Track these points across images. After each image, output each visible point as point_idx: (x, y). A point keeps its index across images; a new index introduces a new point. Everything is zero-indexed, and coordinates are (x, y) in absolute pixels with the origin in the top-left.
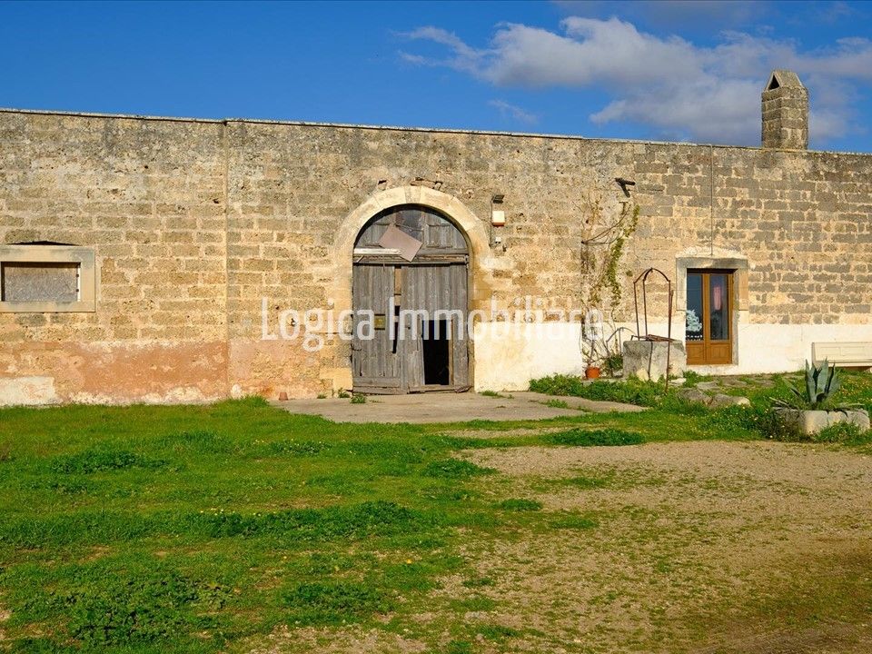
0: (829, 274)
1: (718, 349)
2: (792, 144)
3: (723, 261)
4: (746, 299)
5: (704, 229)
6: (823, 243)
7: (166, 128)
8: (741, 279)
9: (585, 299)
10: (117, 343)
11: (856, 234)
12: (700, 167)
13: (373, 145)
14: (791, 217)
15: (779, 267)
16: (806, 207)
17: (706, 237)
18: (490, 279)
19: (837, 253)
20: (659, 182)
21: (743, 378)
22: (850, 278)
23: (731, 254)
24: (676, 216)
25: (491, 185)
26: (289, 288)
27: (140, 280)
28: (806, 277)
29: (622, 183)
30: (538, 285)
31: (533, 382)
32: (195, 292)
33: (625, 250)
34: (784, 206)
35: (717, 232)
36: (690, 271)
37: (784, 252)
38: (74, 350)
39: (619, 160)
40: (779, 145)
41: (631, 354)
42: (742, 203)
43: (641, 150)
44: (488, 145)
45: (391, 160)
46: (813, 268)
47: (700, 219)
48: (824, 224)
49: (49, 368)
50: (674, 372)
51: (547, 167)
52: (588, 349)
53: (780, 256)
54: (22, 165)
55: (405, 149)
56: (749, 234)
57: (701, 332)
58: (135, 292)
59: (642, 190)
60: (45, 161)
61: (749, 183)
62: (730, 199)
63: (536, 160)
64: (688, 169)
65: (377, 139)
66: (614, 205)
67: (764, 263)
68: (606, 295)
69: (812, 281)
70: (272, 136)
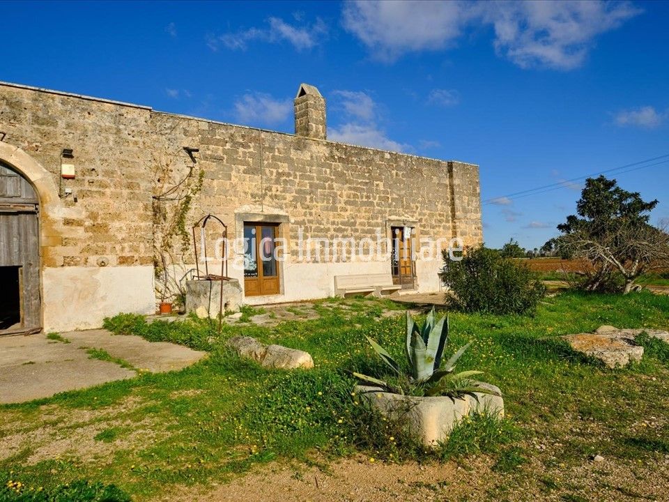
0: (343, 227)
1: (269, 283)
2: (316, 136)
3: (270, 216)
5: (256, 192)
6: (339, 206)
8: (284, 228)
9: (158, 245)
11: (359, 200)
12: (252, 145)
14: (317, 187)
15: (310, 222)
16: (327, 180)
17: (258, 198)
18: (60, 227)
19: (348, 213)
20: (220, 153)
22: (356, 230)
23: (276, 212)
24: (234, 180)
25: (61, 140)
28: (328, 230)
29: (189, 151)
30: (111, 232)
31: (106, 320)
33: (193, 205)
34: (312, 178)
35: (266, 194)
36: (246, 224)
37: (313, 211)
39: (185, 132)
40: (307, 135)
41: (193, 292)
42: (283, 174)
43: (204, 126)
46: (333, 223)
47: (253, 184)
48: (339, 193)
50: (231, 308)
51: (119, 131)
52: (161, 287)
53: (311, 214)
56: (289, 197)
57: (256, 271)
59: (206, 158)
61: (287, 159)
62: (275, 171)
63: (107, 122)
64: (243, 146)
66: (181, 168)
67: (300, 219)
68: (177, 242)
69: (332, 232)
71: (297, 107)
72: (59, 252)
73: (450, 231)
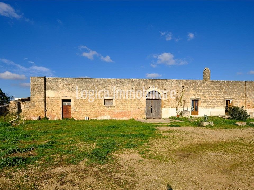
0: (213, 100)
1: (196, 112)
2: (208, 80)
3: (197, 98)
4: (200, 104)
5: (194, 93)
6: (212, 95)
7: (123, 80)
8: (200, 101)
9: (177, 105)
10: (117, 111)
11: (217, 94)
12: (194, 84)
13: (149, 82)
14: (207, 91)
15: (205, 99)
16: (210, 90)
17: (194, 95)
18: (164, 102)
19: (214, 97)
20: (188, 86)
21: (199, 117)
22: (216, 101)
23: (198, 97)
24: (190, 91)
25: (164, 87)
26: (138, 103)
27: (120, 102)
28: (210, 101)
29: (182, 86)
30: (170, 102)
31: (169, 117)
32: (127, 104)
33: (183, 97)
34: (206, 90)
35: (196, 94)
36: (192, 100)
37: (206, 97)
38: (113, 112)
39: (182, 83)
40: (206, 80)
41: (183, 113)
42: (200, 89)
43: (185, 81)
44: (164, 81)
45: (151, 84)
46: (211, 100)
47: (194, 92)
48: (212, 92)
49: (109, 114)
50: (189, 116)
51: (172, 84)
52: (177, 112)
53: (206, 98)
54: (107, 86)
55: (153, 82)
56: (201, 94)
57: (194, 110)
58: (119, 104)
59: (185, 88)
60: (109, 85)
61: (201, 86)
62: (198, 89)
63: (170, 83)
64: (192, 84)
65: (149, 81)
66: (181, 90)
67: (203, 99)
68: (180, 104)
69: (210, 102)
70: (136, 81)
71: (204, 73)
72: (164, 106)
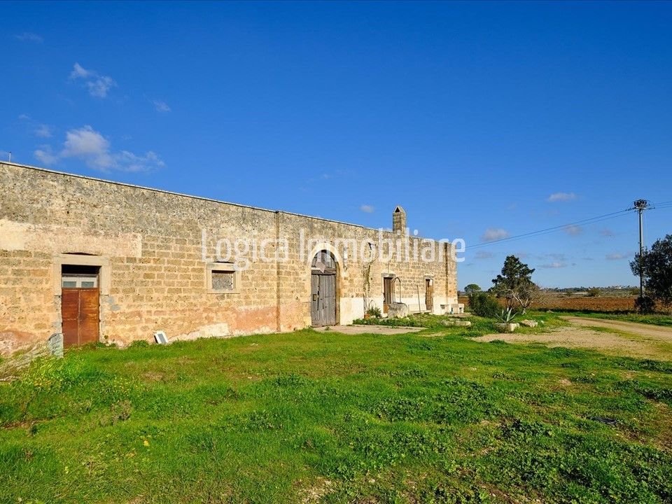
0: (411, 280)
2: (403, 233)
3: (391, 275)
4: (395, 289)
5: (387, 263)
7: (260, 213)
8: (394, 281)
9: (363, 288)
10: (246, 307)
13: (316, 225)
17: (387, 266)
18: (343, 281)
19: (412, 273)
22: (415, 281)
23: (392, 272)
26: (295, 283)
27: (253, 279)
30: (354, 283)
31: (354, 321)
32: (268, 285)
33: (371, 270)
35: (389, 264)
36: (385, 278)
38: (234, 311)
39: (369, 236)
43: (373, 232)
44: (342, 227)
45: (320, 232)
46: (408, 278)
48: (410, 262)
49: (226, 319)
53: (402, 273)
54: (218, 226)
55: (323, 228)
56: (396, 265)
58: (251, 284)
60: (225, 225)
63: (353, 234)
65: (317, 223)
67: (399, 276)
68: (367, 287)
69: (408, 282)
70: (290, 219)
71: (395, 218)
72: (344, 291)
73: (445, 282)
